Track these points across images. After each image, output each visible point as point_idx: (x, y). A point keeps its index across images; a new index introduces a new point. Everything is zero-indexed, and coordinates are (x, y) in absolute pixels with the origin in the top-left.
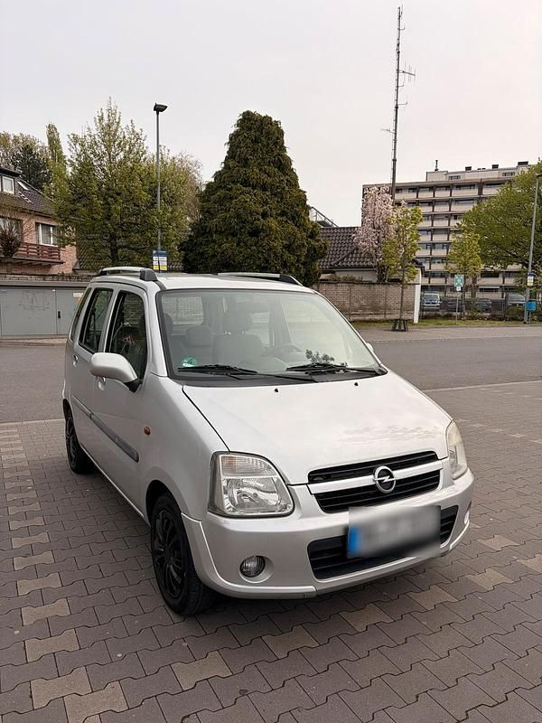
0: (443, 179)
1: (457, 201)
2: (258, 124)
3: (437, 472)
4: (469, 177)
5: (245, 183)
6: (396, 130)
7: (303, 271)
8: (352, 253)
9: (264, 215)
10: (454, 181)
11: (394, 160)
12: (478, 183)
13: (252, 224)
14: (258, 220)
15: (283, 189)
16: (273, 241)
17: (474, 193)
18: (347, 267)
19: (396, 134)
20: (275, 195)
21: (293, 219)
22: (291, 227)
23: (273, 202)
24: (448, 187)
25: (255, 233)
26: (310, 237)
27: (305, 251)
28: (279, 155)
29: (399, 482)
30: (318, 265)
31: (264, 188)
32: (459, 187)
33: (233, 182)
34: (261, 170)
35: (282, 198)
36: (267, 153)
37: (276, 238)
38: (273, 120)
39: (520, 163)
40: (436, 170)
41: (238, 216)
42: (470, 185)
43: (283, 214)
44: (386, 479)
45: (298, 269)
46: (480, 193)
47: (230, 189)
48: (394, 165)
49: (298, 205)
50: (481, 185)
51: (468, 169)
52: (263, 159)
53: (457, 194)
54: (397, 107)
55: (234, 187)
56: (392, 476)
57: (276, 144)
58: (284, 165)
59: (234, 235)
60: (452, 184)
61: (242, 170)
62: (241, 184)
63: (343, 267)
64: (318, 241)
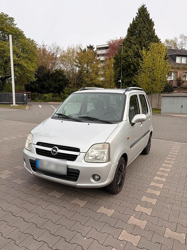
3: (77, 156)
29: (59, 153)
44: (54, 151)
56: (57, 151)
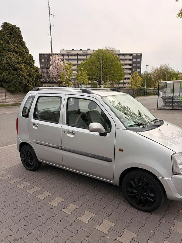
0: (66, 52)
1: (71, 60)
2: (11, 27)
4: (73, 52)
5: (9, 50)
6: (51, 34)
7: (35, 84)
8: (48, 77)
9: (18, 63)
10: (69, 53)
11: (52, 45)
12: (77, 54)
13: (14, 66)
14: (16, 65)
15: (24, 53)
16: (23, 73)
17: (75, 57)
18: (47, 82)
19: (51, 36)
20: (21, 55)
21: (29, 65)
22: (29, 68)
23: (21, 59)
24: (68, 55)
25: (16, 69)
26: (36, 71)
27: (35, 76)
28: (21, 40)
30: (39, 81)
31: (16, 53)
32: (71, 55)
33: (3, 49)
34: (14, 45)
35: (24, 57)
36: (16, 39)
37: (24, 72)
38: (17, 27)
39: (88, 49)
40: (63, 49)
41: (8, 63)
42: (74, 55)
43: (25, 63)
45: (33, 83)
46: (78, 58)
47: (2, 52)
48: (52, 46)
49: (30, 60)
50: (78, 55)
51: (73, 50)
52: (15, 41)
53: (71, 58)
54: (50, 27)
55: (4, 51)
57: (19, 36)
58: (23, 44)
59: (7, 70)
60: (69, 54)
61: (6, 45)
62: (7, 50)
63: (46, 82)
64: (38, 73)
